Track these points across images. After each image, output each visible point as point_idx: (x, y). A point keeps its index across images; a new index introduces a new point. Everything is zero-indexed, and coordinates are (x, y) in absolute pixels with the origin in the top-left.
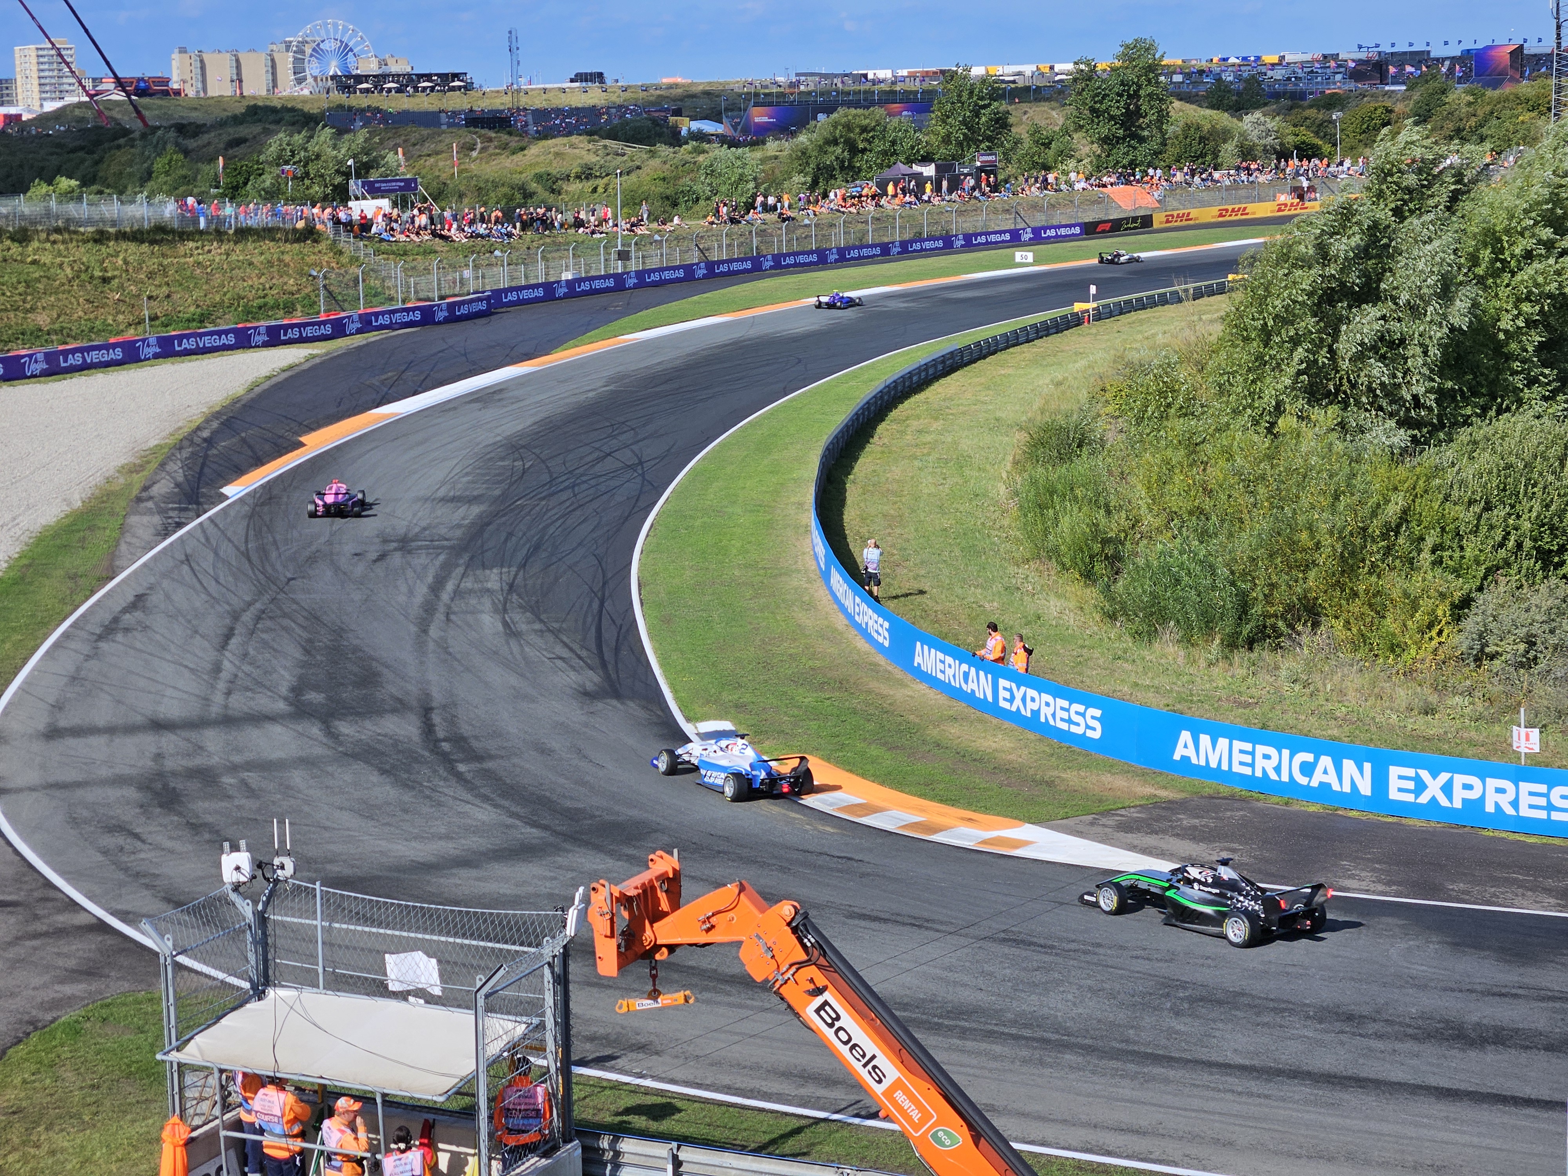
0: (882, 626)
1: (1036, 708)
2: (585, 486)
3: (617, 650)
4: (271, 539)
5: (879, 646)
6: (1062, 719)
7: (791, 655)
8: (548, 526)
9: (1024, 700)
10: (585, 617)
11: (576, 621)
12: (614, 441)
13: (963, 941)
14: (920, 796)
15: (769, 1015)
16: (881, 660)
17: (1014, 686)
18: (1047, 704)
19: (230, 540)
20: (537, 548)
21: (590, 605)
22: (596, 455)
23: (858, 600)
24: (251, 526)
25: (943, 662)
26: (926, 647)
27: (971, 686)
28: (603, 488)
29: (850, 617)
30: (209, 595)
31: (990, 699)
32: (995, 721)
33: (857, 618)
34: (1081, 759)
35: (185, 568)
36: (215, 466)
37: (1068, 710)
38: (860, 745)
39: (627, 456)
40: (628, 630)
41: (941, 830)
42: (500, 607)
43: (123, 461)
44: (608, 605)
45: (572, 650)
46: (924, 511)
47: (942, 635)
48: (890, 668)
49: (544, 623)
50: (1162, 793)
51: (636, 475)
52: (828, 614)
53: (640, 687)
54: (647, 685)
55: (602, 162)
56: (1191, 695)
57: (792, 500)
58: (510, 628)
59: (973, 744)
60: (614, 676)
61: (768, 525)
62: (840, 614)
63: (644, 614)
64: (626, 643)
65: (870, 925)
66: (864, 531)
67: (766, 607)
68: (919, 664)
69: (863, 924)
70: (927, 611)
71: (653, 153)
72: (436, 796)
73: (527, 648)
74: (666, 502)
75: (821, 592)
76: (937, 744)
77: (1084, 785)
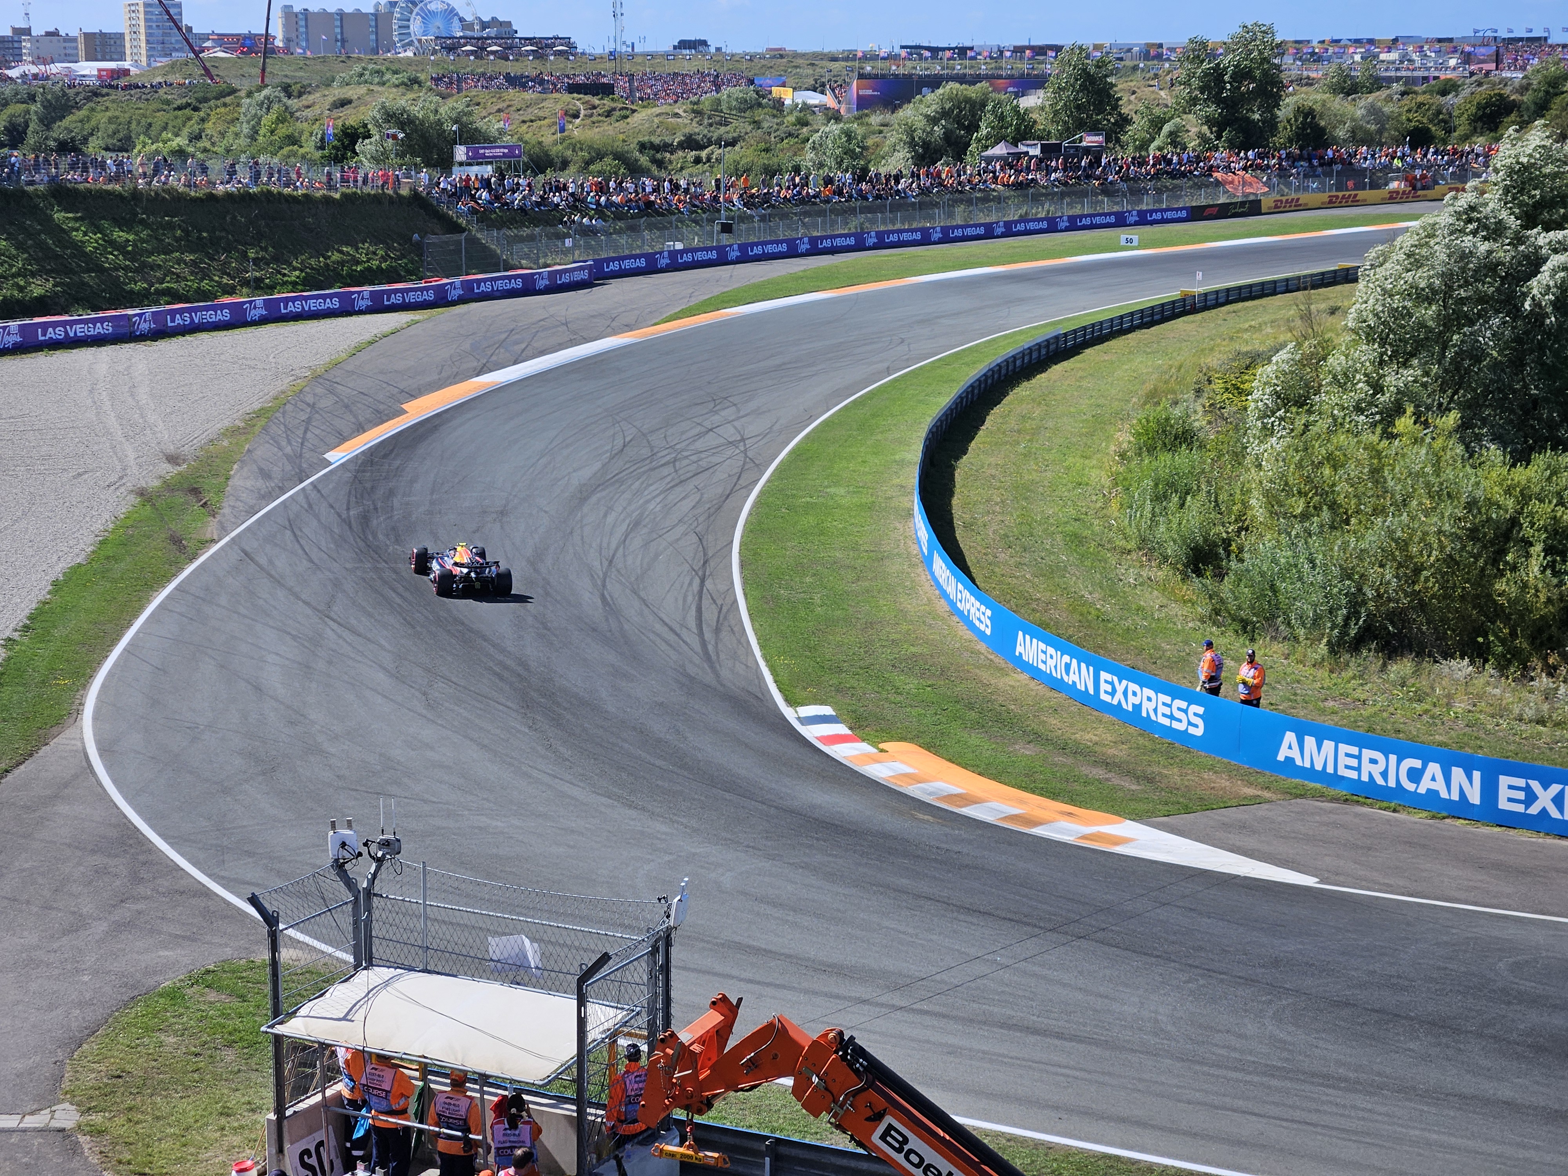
0: (984, 614)
1: (1137, 703)
2: (686, 462)
3: (717, 630)
4: (372, 507)
5: (980, 634)
6: (1164, 715)
7: (893, 641)
8: (648, 502)
9: (1125, 693)
10: (685, 597)
11: (676, 599)
12: (716, 417)
13: (1062, 938)
14: (1020, 787)
15: (867, 1007)
16: (982, 647)
17: (1115, 679)
18: (1149, 699)
19: (332, 507)
20: (637, 524)
21: (690, 584)
22: (698, 430)
23: (960, 587)
24: (353, 493)
25: (1045, 652)
26: (1028, 637)
27: (1073, 678)
28: (703, 463)
29: (952, 604)
30: (312, 561)
31: (1091, 692)
32: (1095, 713)
33: (959, 604)
34: (1183, 756)
35: (288, 533)
36: (317, 432)
37: (1170, 706)
38: (960, 734)
39: (729, 433)
40: (728, 611)
41: (1043, 824)
42: (599, 582)
43: (227, 423)
44: (709, 584)
45: (671, 629)
46: (1026, 499)
47: (1044, 625)
48: (992, 657)
49: (644, 600)
50: (1267, 794)
51: (738, 451)
52: (929, 600)
53: (740, 669)
54: (747, 666)
55: (706, 132)
56: (1295, 694)
57: (896, 481)
58: (610, 605)
59: (1073, 737)
60: (714, 658)
61: (871, 507)
62: (942, 600)
63: (745, 594)
64: (726, 623)
65: (969, 919)
66: (967, 517)
67: (868, 591)
68: (1020, 654)
69: (962, 917)
70: (1029, 600)
71: (757, 124)
72: (535, 773)
73: (626, 627)
74: (768, 481)
75: (923, 577)
76: (1037, 735)
77: (1186, 783)
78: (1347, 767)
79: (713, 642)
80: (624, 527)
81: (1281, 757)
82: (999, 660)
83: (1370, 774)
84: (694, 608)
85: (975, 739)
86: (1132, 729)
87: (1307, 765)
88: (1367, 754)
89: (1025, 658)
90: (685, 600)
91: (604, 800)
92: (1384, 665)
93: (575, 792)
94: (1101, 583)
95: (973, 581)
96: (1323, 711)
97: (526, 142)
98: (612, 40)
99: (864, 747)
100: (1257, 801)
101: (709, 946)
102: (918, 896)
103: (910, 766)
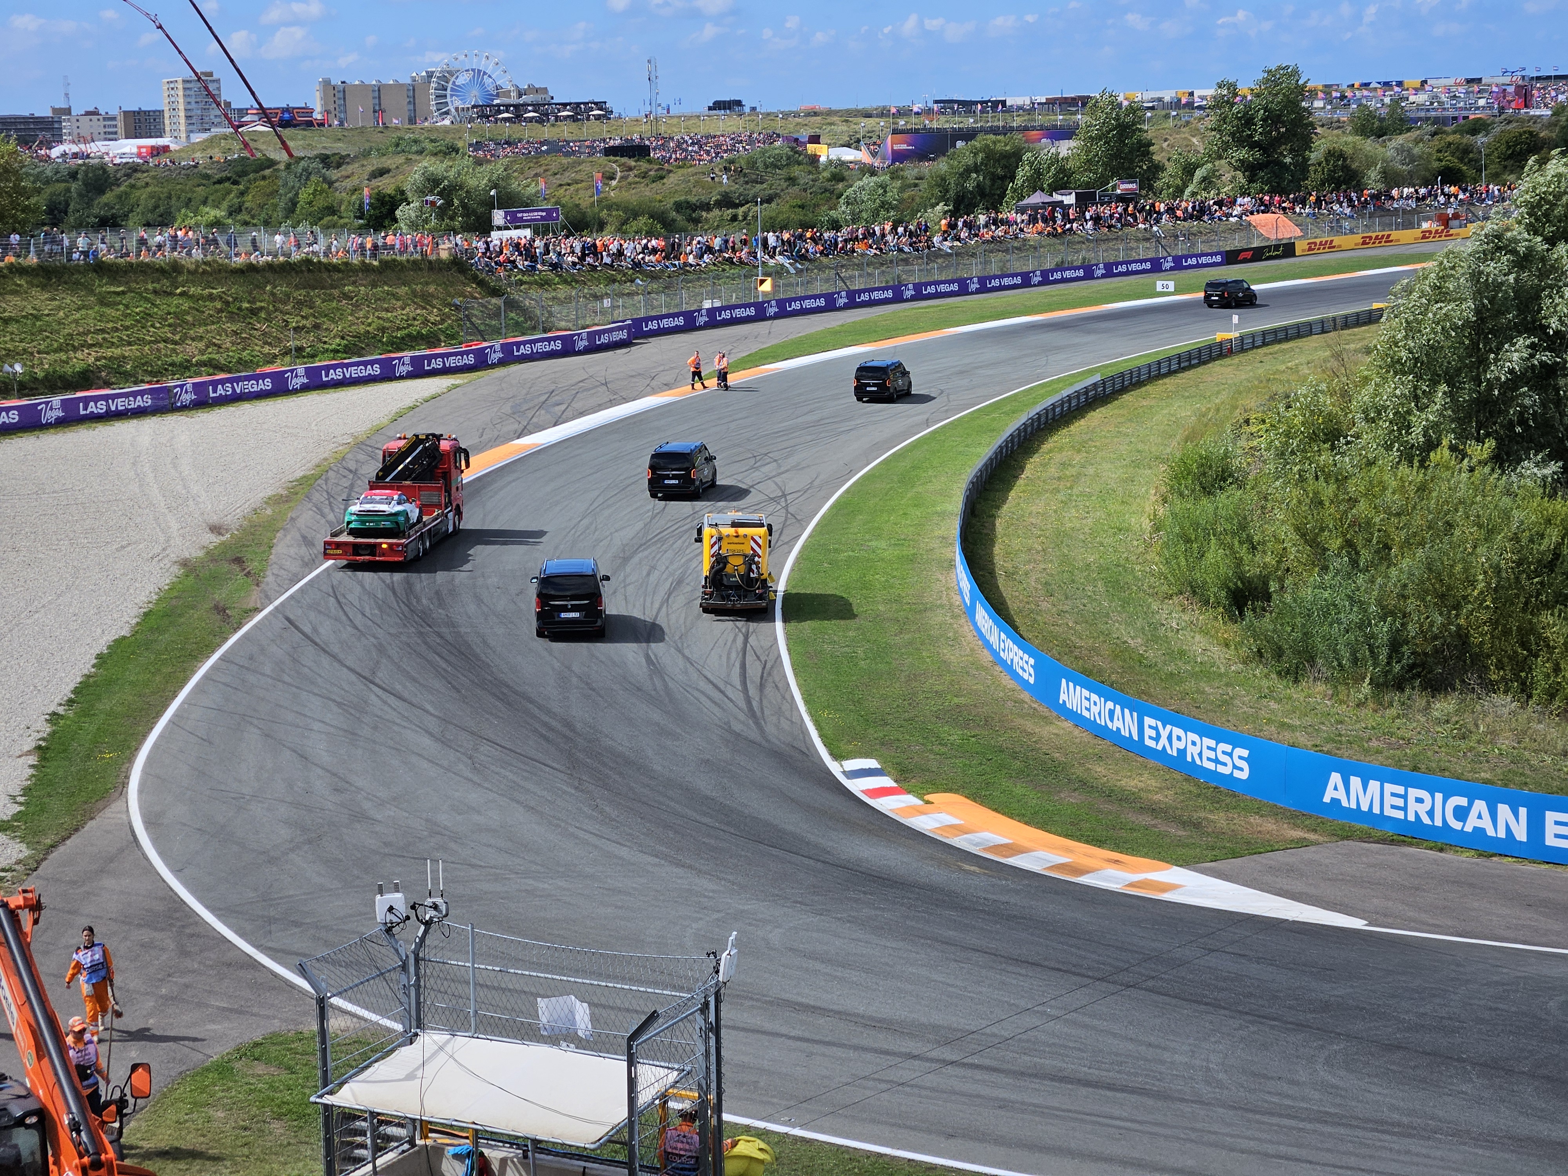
0: (1027, 662)
1: (1182, 747)
3: (762, 686)
5: (1024, 683)
6: (1209, 759)
7: (936, 692)
8: (691, 560)
9: (1170, 738)
10: (729, 654)
11: (720, 656)
12: (758, 474)
13: (1112, 988)
14: (1066, 836)
16: (1025, 696)
17: (1160, 724)
18: (1194, 743)
20: (680, 582)
21: (734, 640)
23: (1003, 636)
25: (1088, 699)
26: (1071, 684)
27: (1117, 724)
29: (995, 653)
30: (356, 628)
31: (1136, 737)
32: (1140, 759)
33: (1002, 654)
34: (1228, 800)
35: (331, 602)
37: (1214, 750)
38: (1006, 784)
39: (769, 488)
40: (772, 667)
41: (1088, 872)
44: (752, 640)
45: (716, 686)
46: (1068, 546)
47: (1088, 673)
48: (1034, 705)
49: (688, 659)
50: (1312, 836)
51: (779, 507)
52: (972, 650)
53: (785, 724)
54: (792, 722)
55: (741, 190)
56: (1340, 735)
57: (936, 534)
58: (654, 664)
59: (1118, 784)
60: (758, 714)
61: (912, 560)
62: (985, 651)
63: (789, 650)
64: (770, 680)
65: (1018, 970)
66: (1008, 565)
67: (911, 643)
68: (1064, 701)
69: (1010, 968)
70: (1070, 649)
71: (792, 181)
72: (581, 834)
73: (671, 684)
74: (810, 536)
75: (967, 629)
76: (1083, 783)
77: (1233, 827)
78: (1393, 807)
79: (757, 699)
80: (667, 585)
81: (1327, 799)
82: (1043, 710)
83: (1417, 814)
84: (738, 665)
85: (1019, 790)
86: (1177, 776)
87: (1353, 806)
88: (1413, 793)
89: (1069, 706)
90: (728, 658)
91: (650, 859)
92: (1428, 702)
93: (624, 852)
94: (1143, 628)
95: (1015, 628)
96: (1367, 751)
97: (563, 206)
98: (648, 103)
99: (910, 800)
100: (1303, 843)
101: (758, 1004)
102: (965, 948)
103: (956, 817)
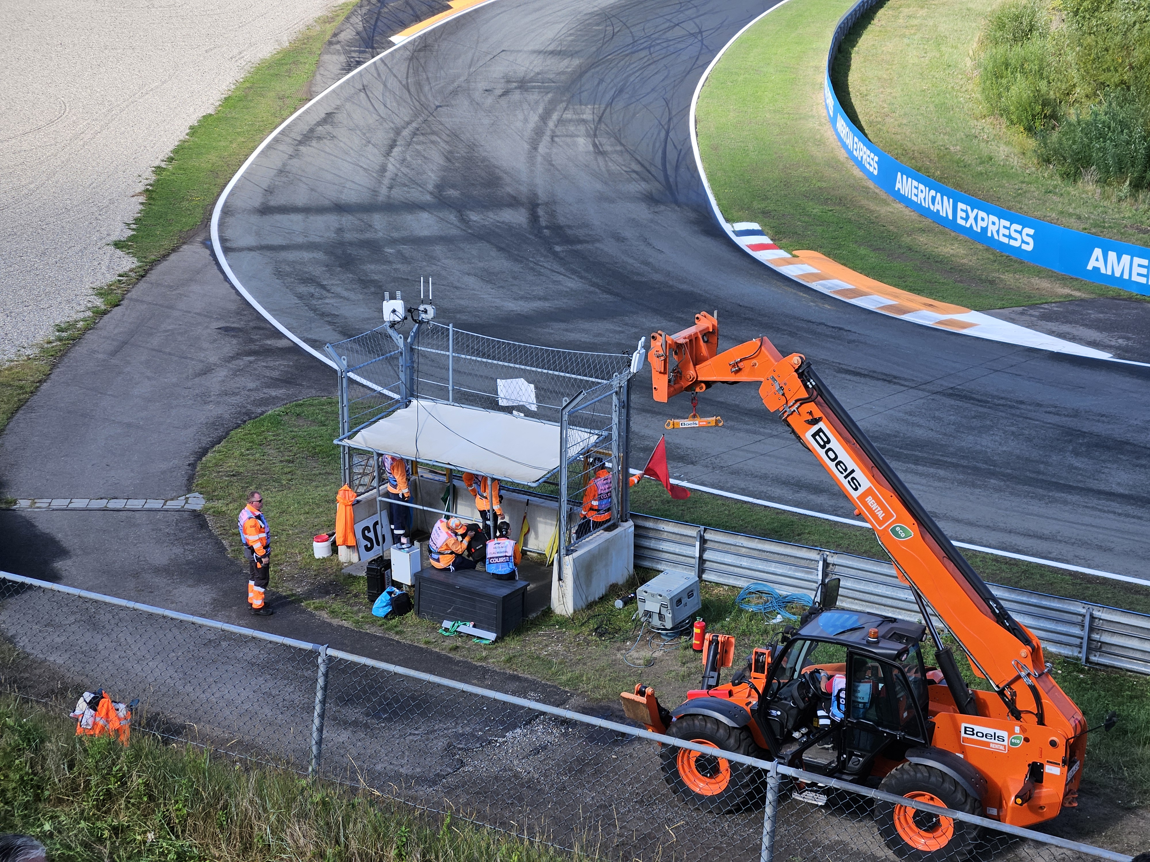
0: (873, 159)
1: (985, 226)
2: (658, 48)
3: (677, 168)
4: (425, 77)
5: (870, 174)
6: (1004, 235)
7: (805, 177)
8: (630, 76)
9: (976, 219)
10: (655, 142)
11: (648, 145)
12: (682, 15)
13: (921, 394)
14: (895, 286)
15: (776, 440)
16: (871, 184)
17: (969, 208)
18: (994, 223)
19: (395, 76)
20: (621, 91)
21: (659, 134)
22: (667, 25)
23: (856, 139)
24: (411, 65)
25: (917, 188)
26: (905, 177)
27: (937, 207)
28: (671, 49)
29: (850, 152)
30: (380, 116)
31: (950, 217)
32: (953, 234)
33: (855, 152)
34: (1016, 265)
35: (362, 94)
36: (385, 21)
37: (1009, 229)
38: (852, 246)
39: (691, 27)
40: (685, 154)
41: (910, 312)
42: (592, 133)
43: (319, 14)
44: (671, 134)
45: (644, 167)
46: (909, 77)
47: (918, 169)
48: (877, 191)
49: (624, 146)
50: (1076, 293)
51: (697, 40)
52: (833, 148)
53: (692, 195)
54: (698, 195)
56: (1104, 222)
57: (811, 64)
58: (598, 150)
59: (936, 250)
60: (674, 187)
61: (792, 82)
62: (843, 150)
63: (698, 143)
64: (683, 163)
65: (854, 380)
66: (863, 89)
67: (787, 142)
68: (899, 189)
69: (848, 377)
70: (906, 151)
72: (538, 268)
74: (718, 60)
75: (830, 133)
76: (910, 248)
77: (1018, 284)
78: (1139, 275)
79: (673, 175)
80: (611, 93)
81: (1090, 267)
82: (883, 195)
84: (660, 151)
85: (862, 251)
86: (980, 246)
87: (1109, 273)
89: (902, 192)
90: (654, 145)
93: (568, 282)
94: (961, 138)
95: (866, 136)
96: (1123, 234)
99: (782, 253)
100: (1069, 298)
103: (815, 268)
